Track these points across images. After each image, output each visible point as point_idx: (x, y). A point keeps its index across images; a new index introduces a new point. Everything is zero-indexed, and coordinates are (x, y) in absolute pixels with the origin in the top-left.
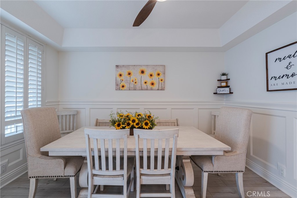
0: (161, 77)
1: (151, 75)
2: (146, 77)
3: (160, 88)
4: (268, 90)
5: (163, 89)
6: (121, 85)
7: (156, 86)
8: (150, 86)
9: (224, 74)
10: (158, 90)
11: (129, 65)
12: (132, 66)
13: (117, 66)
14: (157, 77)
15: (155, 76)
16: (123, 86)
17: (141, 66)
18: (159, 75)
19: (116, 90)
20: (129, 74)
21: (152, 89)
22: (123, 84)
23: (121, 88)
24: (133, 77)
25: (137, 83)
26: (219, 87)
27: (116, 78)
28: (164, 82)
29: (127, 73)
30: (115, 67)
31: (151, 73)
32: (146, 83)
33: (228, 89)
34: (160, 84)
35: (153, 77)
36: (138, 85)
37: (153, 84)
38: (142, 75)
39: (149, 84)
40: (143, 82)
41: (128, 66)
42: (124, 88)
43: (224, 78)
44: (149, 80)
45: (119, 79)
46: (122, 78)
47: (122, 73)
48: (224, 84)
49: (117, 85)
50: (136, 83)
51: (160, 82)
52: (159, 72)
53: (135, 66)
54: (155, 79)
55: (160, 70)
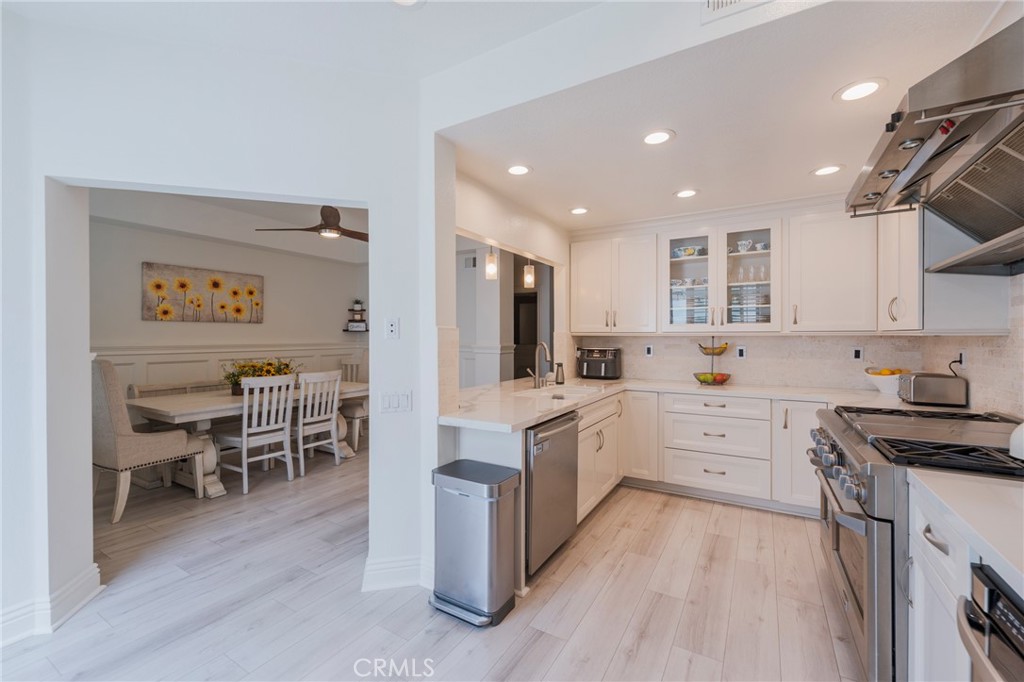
0: (256, 297)
1: (235, 293)
2: (223, 296)
3: (254, 319)
5: (259, 321)
6: (159, 310)
7: (245, 315)
8: (232, 314)
9: (357, 302)
10: (250, 322)
11: (184, 267)
12: (190, 269)
13: (148, 265)
14: (248, 298)
15: (244, 296)
16: (165, 313)
17: (212, 271)
18: (251, 293)
19: (143, 319)
20: (183, 286)
21: (236, 321)
22: (165, 306)
23: (159, 316)
24: (191, 294)
25: (202, 307)
26: (350, 321)
27: (145, 292)
28: (262, 307)
29: (176, 284)
30: (140, 266)
31: (236, 288)
32: (223, 307)
33: (363, 325)
34: (254, 311)
35: (239, 297)
36: (205, 311)
37: (238, 310)
38: (215, 291)
39: (230, 311)
40: (217, 306)
41: (179, 267)
42: (168, 317)
43: (357, 307)
44: (231, 303)
45: (153, 294)
46: (162, 293)
47: (163, 282)
48: (358, 317)
49: (147, 308)
50: (199, 306)
51: (254, 306)
52: (252, 289)
53: (196, 269)
54: (244, 301)
55: (252, 284)
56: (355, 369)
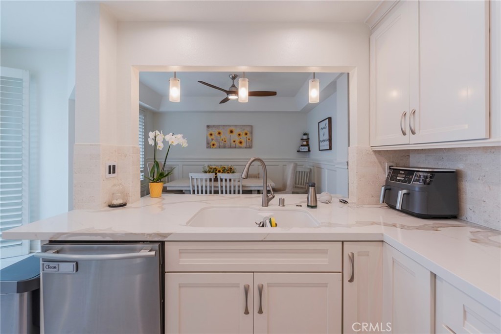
0: (249, 136)
1: (239, 135)
2: (234, 136)
3: (248, 146)
4: (319, 150)
5: (250, 147)
6: (211, 144)
7: (244, 145)
8: (238, 145)
9: (305, 134)
10: (246, 148)
11: (220, 126)
12: (222, 126)
13: (208, 126)
14: (245, 136)
15: (243, 136)
16: (213, 145)
17: (230, 126)
18: (246, 134)
19: (207, 148)
20: (219, 133)
21: (240, 147)
22: (213, 142)
23: (212, 146)
24: (222, 137)
26: (301, 146)
27: (207, 137)
28: (252, 141)
29: (217, 133)
30: (206, 127)
31: (240, 132)
32: (234, 141)
33: (306, 148)
34: (248, 143)
35: (241, 136)
36: (228, 144)
37: (241, 143)
38: (231, 134)
39: (237, 142)
40: (232, 141)
41: (218, 126)
42: (214, 147)
43: (305, 137)
44: (238, 139)
45: (210, 138)
46: (212, 137)
47: (213, 133)
48: (305, 143)
49: (208, 143)
50: (225, 141)
51: (248, 140)
52: (247, 132)
53: (224, 126)
54: (243, 138)
55: (247, 130)
56: (301, 173)
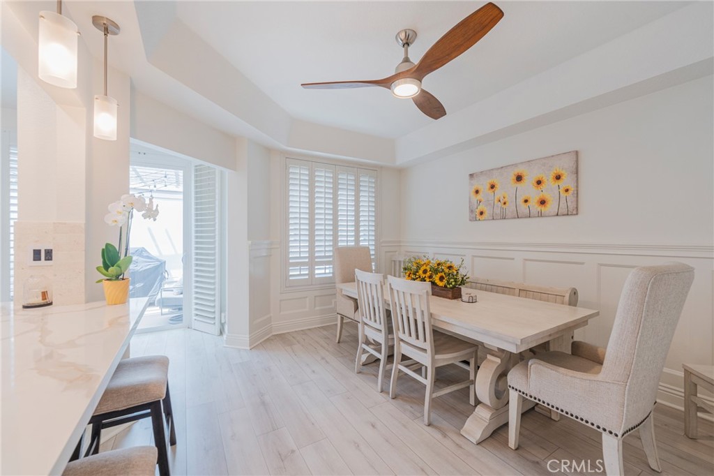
0: (567, 181)
1: (539, 182)
2: (527, 189)
3: (563, 210)
5: (572, 213)
6: (478, 211)
7: (551, 207)
8: (535, 207)
10: (557, 215)
11: (492, 170)
12: (498, 169)
13: (471, 175)
14: (554, 184)
15: (549, 183)
16: (482, 213)
17: (515, 165)
18: (558, 177)
19: (470, 220)
20: (493, 187)
21: (541, 215)
22: (481, 208)
23: (478, 217)
24: (499, 192)
25: (507, 204)
27: (470, 199)
28: (575, 194)
29: (488, 186)
30: (468, 177)
31: (540, 176)
32: (526, 201)
34: (563, 201)
35: (543, 186)
36: (510, 208)
37: (543, 202)
38: (519, 185)
39: (534, 203)
40: (520, 201)
41: (490, 170)
42: (484, 216)
44: (534, 194)
45: (475, 198)
46: (479, 196)
47: (479, 187)
49: (472, 211)
50: (505, 203)
51: (563, 195)
52: (560, 171)
53: (502, 168)
54: (550, 190)
55: (564, 166)
